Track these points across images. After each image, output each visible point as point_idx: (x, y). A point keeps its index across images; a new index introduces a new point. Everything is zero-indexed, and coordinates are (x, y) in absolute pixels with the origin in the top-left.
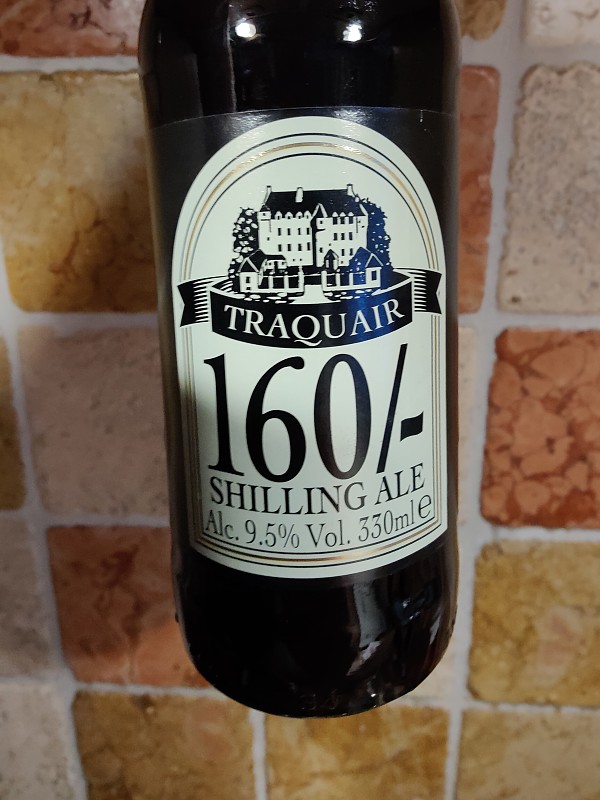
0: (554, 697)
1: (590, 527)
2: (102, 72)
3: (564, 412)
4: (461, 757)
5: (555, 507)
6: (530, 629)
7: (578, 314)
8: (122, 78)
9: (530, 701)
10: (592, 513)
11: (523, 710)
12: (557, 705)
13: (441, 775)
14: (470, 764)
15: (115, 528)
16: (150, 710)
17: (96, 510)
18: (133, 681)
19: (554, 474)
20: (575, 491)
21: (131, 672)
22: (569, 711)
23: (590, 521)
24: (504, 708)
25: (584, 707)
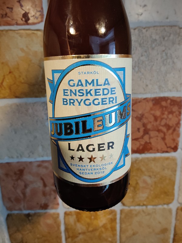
0: (145, 203)
1: (151, 153)
2: (11, 30)
3: (142, 121)
4: (121, 224)
5: (141, 148)
6: (137, 183)
7: (143, 94)
8: (16, 32)
9: (139, 205)
10: (151, 149)
11: (137, 208)
12: (146, 206)
13: (116, 230)
14: (124, 226)
15: (18, 162)
16: (30, 218)
17: (12, 157)
18: (25, 209)
19: (140, 138)
20: (146, 143)
21: (24, 207)
22: (150, 207)
23: (151, 151)
24: (132, 208)
25: (153, 205)
